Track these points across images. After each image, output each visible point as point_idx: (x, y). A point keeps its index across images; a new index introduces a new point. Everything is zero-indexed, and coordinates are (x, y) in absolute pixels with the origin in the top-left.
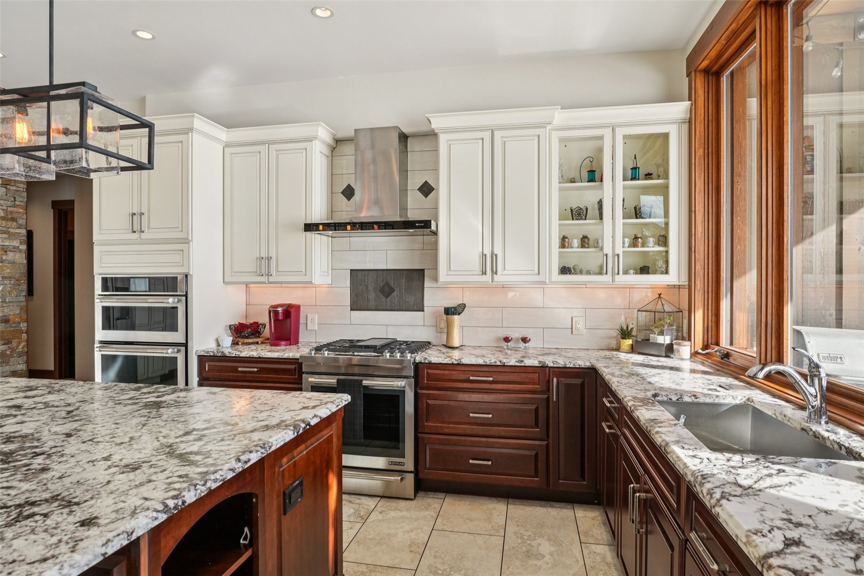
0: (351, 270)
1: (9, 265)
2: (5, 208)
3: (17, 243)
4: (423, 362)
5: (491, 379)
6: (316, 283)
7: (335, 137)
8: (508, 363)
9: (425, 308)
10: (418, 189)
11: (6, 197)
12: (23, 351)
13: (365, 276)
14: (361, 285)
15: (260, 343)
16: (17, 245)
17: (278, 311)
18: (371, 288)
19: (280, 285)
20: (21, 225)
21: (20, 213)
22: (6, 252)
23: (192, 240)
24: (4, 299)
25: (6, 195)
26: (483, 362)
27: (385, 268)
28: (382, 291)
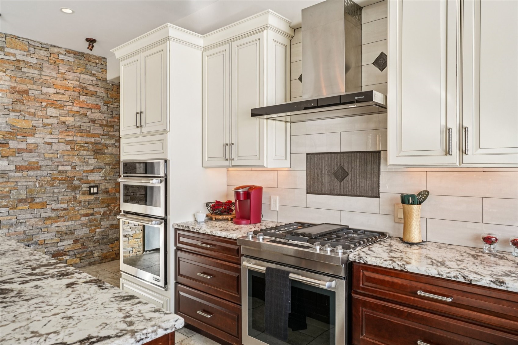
0: (307, 154)
1: (108, 156)
2: (107, 119)
3: (114, 141)
4: (357, 261)
5: (450, 300)
6: (268, 167)
7: (292, 25)
8: (477, 281)
9: (381, 195)
10: (373, 63)
11: (107, 112)
12: (117, 212)
13: (319, 159)
14: (316, 168)
15: (229, 219)
16: (114, 143)
17: (239, 192)
18: (325, 172)
19: (250, 169)
20: (116, 130)
21: (116, 122)
22: (107, 147)
23: (169, 131)
24: (106, 178)
25: (108, 111)
26: (437, 273)
27: (338, 150)
28: (336, 175)
